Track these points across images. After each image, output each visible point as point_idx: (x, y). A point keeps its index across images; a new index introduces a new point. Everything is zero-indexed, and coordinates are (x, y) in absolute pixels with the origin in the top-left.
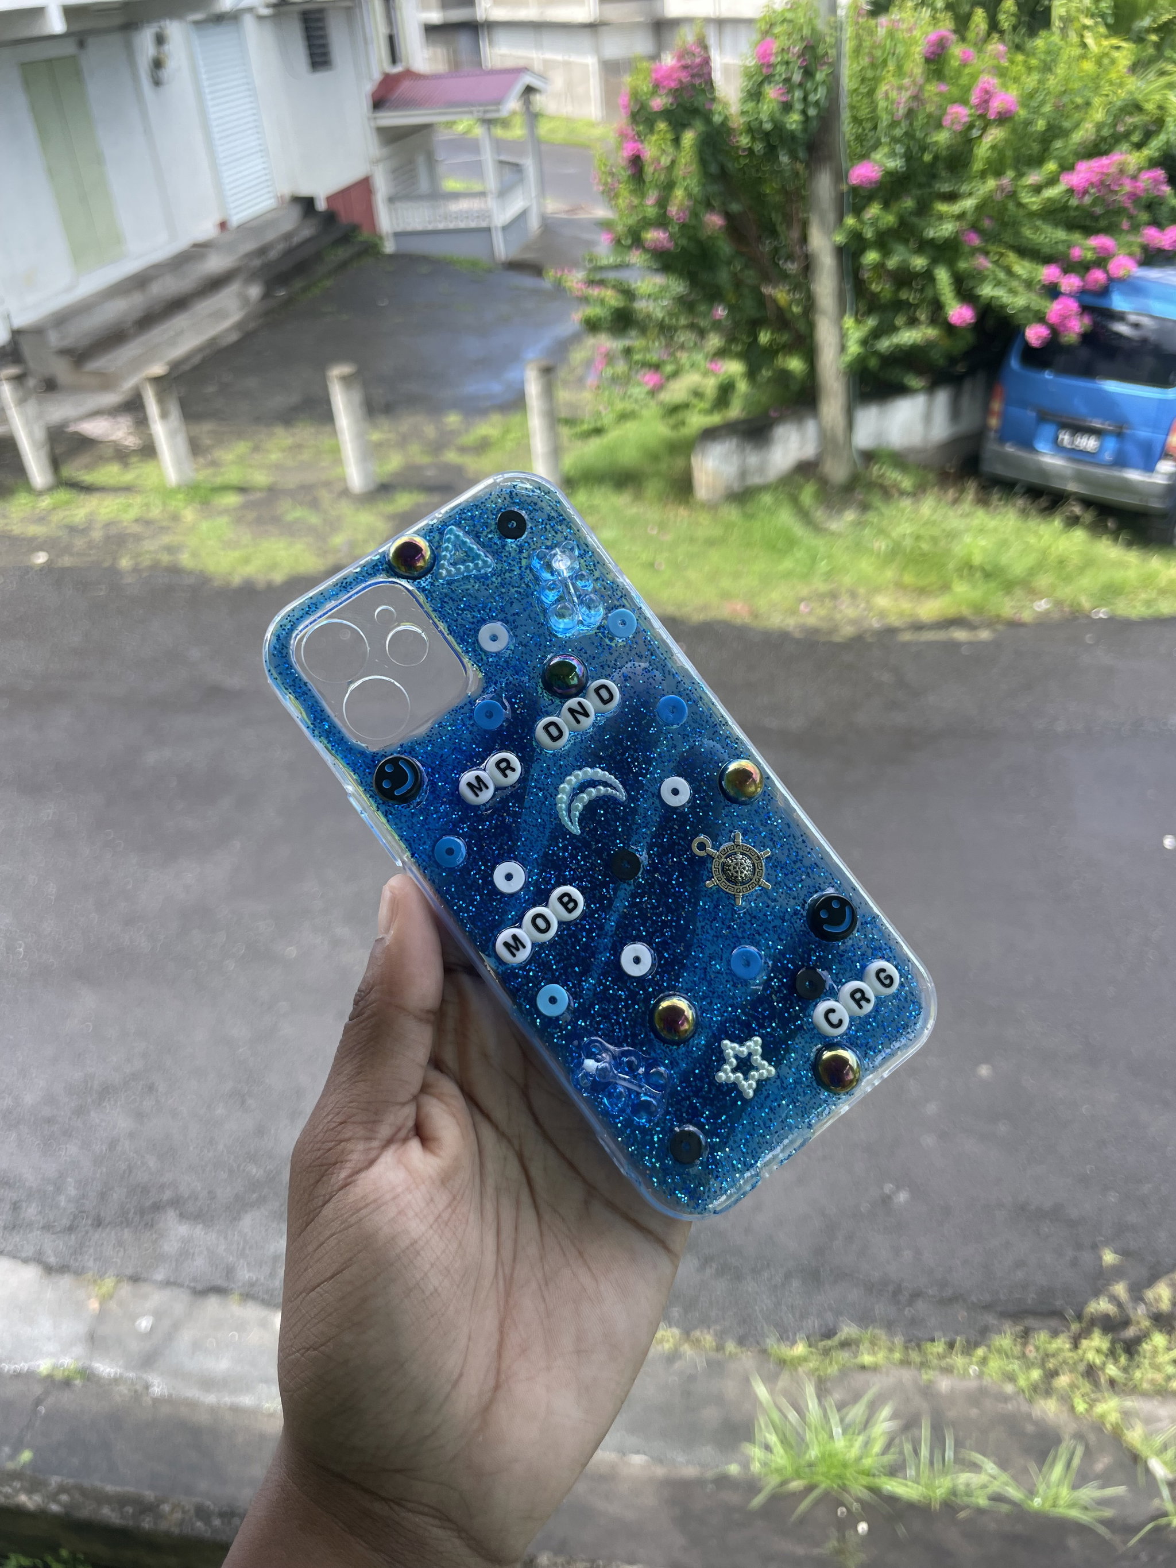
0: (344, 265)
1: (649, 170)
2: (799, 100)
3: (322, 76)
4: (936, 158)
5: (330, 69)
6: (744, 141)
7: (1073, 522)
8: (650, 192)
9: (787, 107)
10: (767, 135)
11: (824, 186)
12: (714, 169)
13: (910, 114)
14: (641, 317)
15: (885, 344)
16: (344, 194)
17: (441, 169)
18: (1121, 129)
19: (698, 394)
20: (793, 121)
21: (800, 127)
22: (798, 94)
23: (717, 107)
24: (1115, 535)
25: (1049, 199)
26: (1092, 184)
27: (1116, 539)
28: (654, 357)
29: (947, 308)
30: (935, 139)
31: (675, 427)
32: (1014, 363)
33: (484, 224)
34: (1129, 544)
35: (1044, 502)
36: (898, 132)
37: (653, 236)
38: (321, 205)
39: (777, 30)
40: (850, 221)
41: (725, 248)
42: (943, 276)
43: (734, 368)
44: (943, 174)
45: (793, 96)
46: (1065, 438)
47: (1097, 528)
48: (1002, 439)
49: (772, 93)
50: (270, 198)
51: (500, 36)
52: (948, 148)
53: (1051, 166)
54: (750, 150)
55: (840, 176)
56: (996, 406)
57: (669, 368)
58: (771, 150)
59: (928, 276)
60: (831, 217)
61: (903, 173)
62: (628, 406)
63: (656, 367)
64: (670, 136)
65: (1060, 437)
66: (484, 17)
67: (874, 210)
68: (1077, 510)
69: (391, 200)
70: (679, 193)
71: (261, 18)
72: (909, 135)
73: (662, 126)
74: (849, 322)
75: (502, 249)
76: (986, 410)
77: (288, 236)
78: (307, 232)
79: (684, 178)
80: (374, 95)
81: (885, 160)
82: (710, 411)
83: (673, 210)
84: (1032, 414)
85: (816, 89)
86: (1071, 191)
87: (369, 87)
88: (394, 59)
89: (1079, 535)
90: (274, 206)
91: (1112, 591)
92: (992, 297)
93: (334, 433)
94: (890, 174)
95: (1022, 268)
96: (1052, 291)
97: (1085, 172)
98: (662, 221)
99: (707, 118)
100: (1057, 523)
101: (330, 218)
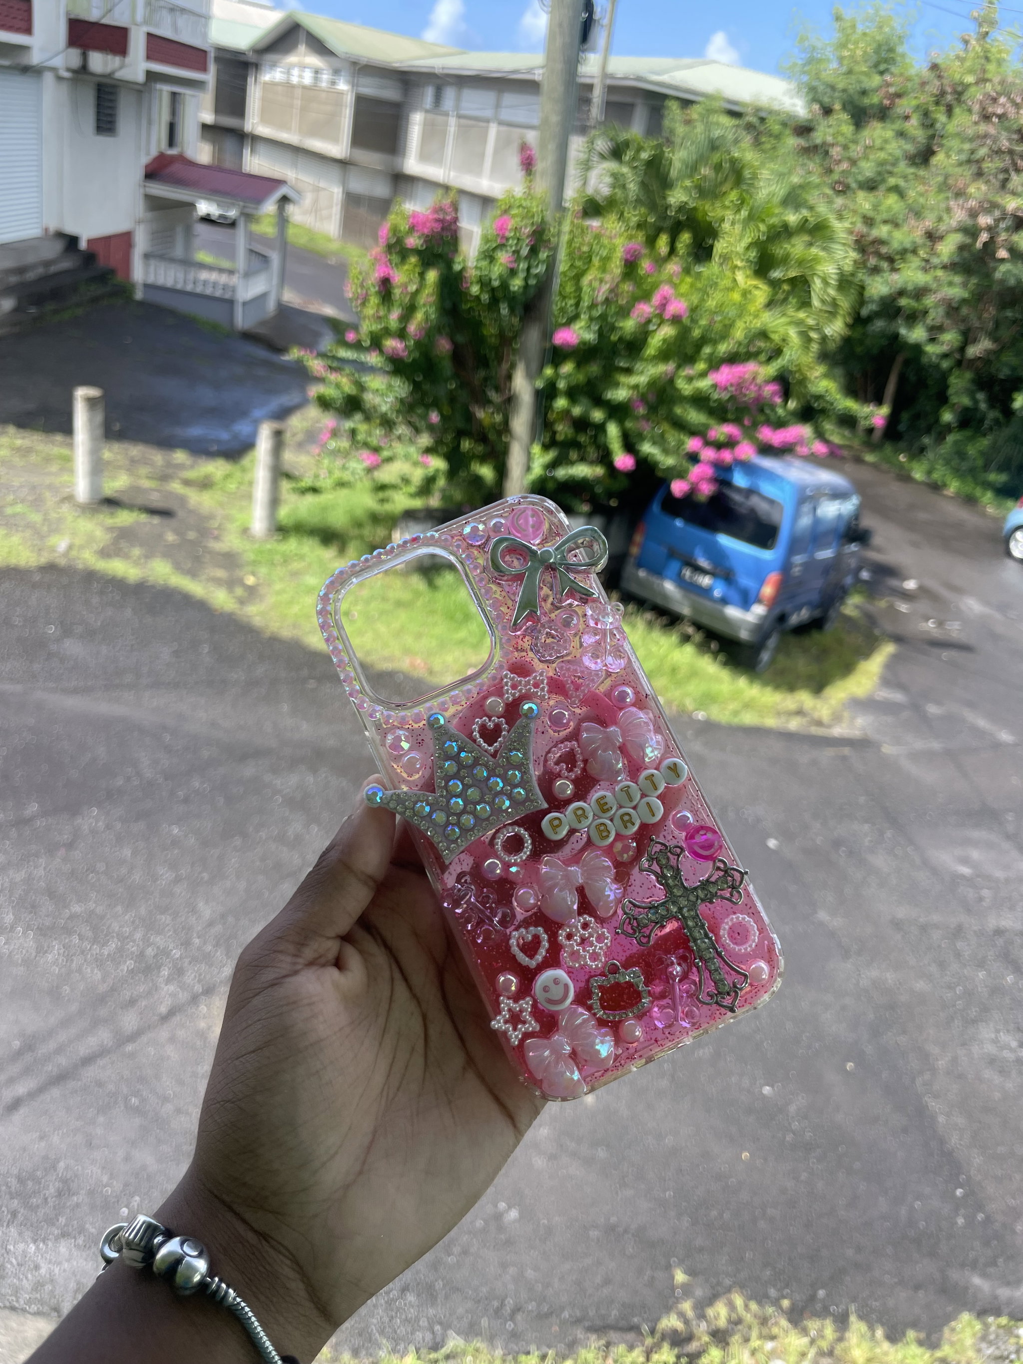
0: (95, 300)
1: (397, 292)
2: (523, 270)
3: (104, 140)
4: (621, 339)
5: (114, 136)
6: (475, 289)
7: (686, 639)
8: (395, 309)
9: (513, 272)
10: (493, 290)
11: (532, 338)
12: (448, 305)
13: (607, 301)
14: (368, 406)
15: (562, 473)
16: (107, 240)
17: (197, 242)
18: (753, 349)
19: (406, 481)
20: (516, 284)
21: (521, 290)
22: (523, 266)
23: (458, 259)
24: (715, 655)
25: (698, 389)
26: (732, 385)
27: (715, 658)
28: (374, 441)
29: (614, 454)
30: (621, 325)
31: (382, 501)
32: (656, 508)
33: (227, 296)
34: (725, 664)
35: (664, 620)
36: (596, 313)
37: (391, 344)
38: (83, 245)
39: (514, 211)
40: (549, 371)
41: (447, 367)
42: (613, 430)
43: (438, 464)
44: (623, 352)
45: (518, 265)
46: (687, 573)
47: (703, 648)
48: (639, 565)
49: (503, 258)
50: (37, 228)
51: (261, 148)
52: (631, 334)
53: (701, 366)
54: (478, 298)
55: (547, 335)
56: (638, 538)
57: (386, 454)
58: (495, 301)
59: (601, 428)
60: (534, 365)
61: (595, 345)
62: (346, 476)
63: (376, 450)
64: (418, 270)
65: (684, 571)
66: (250, 130)
67: (567, 368)
68: (690, 630)
69: (147, 256)
70: (419, 316)
71: (59, 78)
72: (603, 317)
73: (413, 260)
74: (536, 449)
75: (242, 320)
76: (629, 539)
77: (47, 264)
78: (66, 264)
79: (424, 305)
80: (147, 167)
81: (581, 332)
82: (413, 496)
83: (412, 328)
84: (663, 550)
85: (537, 265)
86: (715, 386)
87: (145, 160)
88: (171, 142)
89: (689, 650)
90: (39, 235)
91: (708, 699)
92: (649, 454)
93: (71, 446)
94: (584, 343)
95: (673, 436)
96: (694, 458)
97: (725, 374)
98: (402, 334)
99: (449, 263)
100: (674, 638)
101: (89, 258)
